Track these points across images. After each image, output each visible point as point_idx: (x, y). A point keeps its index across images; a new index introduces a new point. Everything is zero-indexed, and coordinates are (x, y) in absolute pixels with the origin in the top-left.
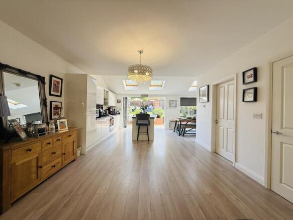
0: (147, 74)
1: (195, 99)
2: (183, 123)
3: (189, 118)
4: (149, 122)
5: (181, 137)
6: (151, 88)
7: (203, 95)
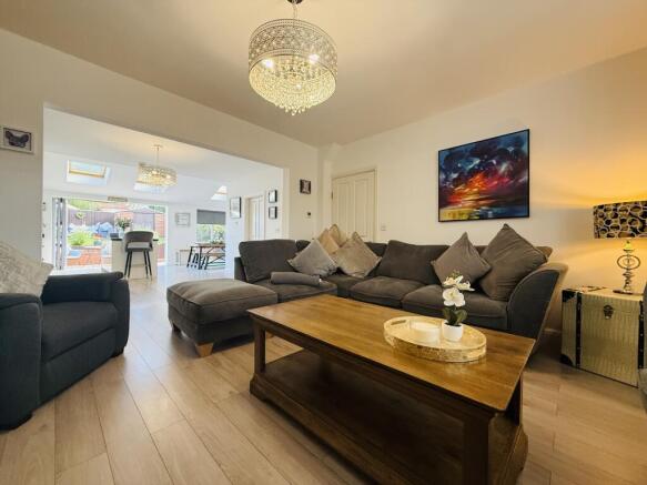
0: (168, 177)
1: (224, 213)
2: (205, 251)
3: (213, 243)
4: (151, 246)
5: (202, 271)
6: (138, 187)
7: (235, 209)
